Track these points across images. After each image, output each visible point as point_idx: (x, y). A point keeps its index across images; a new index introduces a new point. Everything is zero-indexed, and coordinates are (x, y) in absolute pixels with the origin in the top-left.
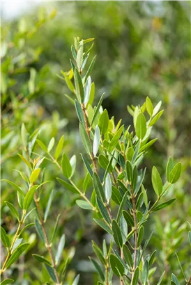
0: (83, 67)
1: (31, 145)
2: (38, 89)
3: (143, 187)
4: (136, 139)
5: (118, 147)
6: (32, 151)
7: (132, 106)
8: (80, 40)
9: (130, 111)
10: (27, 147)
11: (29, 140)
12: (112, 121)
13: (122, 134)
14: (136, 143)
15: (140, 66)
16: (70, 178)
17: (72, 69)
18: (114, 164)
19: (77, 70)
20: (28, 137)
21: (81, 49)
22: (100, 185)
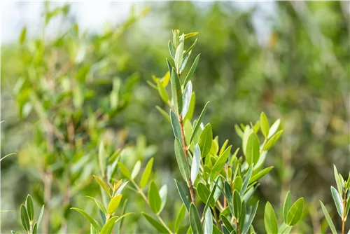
0: (182, 69)
1: (111, 169)
2: (123, 102)
3: (252, 228)
4: (246, 166)
5: (223, 173)
6: (112, 177)
7: (242, 125)
8: (180, 34)
9: (238, 131)
10: (106, 172)
11: (108, 163)
12: (215, 141)
13: (228, 160)
14: (245, 172)
15: (246, 92)
16: (158, 214)
17: (169, 72)
18: (216, 196)
19: (175, 71)
20: (108, 159)
21: (181, 45)
22: (198, 221)
